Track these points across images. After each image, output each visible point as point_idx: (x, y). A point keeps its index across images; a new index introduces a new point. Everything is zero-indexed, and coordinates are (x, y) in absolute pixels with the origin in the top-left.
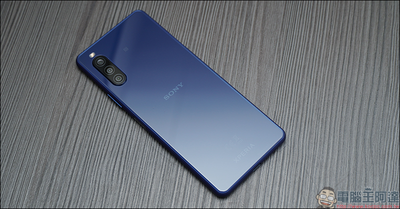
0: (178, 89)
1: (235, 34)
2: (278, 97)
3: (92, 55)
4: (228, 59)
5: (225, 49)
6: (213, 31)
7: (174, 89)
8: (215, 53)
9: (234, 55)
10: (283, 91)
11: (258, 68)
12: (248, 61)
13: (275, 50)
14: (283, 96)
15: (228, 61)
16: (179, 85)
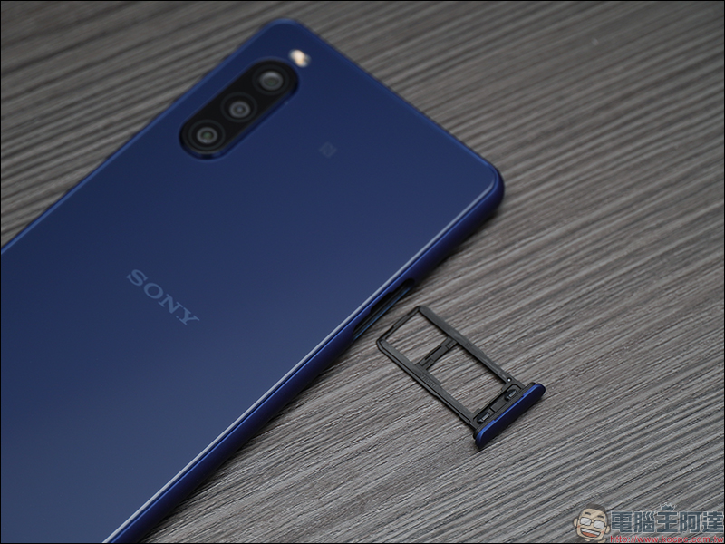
0: (172, 310)
1: (619, 248)
2: (516, 488)
3: (299, 57)
4: (521, 285)
5: (549, 255)
6: (574, 189)
8: (507, 242)
9: (546, 291)
10: (552, 488)
11: (563, 377)
12: (564, 336)
13: (666, 379)
14: (534, 497)
15: (512, 289)
16: (187, 312)
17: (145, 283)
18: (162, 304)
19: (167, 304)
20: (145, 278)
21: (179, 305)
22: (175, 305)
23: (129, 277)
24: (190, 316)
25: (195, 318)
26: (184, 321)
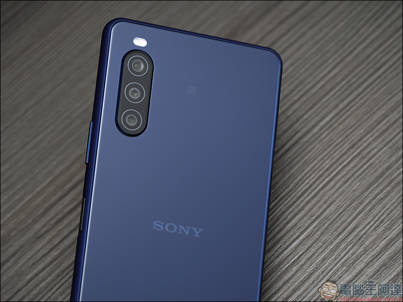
0: (187, 233)
3: (140, 42)
7: (181, 227)
16: (195, 229)
17: (164, 226)
18: (180, 232)
19: (182, 231)
20: (162, 223)
21: (188, 228)
22: (186, 229)
23: (154, 228)
24: (198, 230)
25: (201, 230)
26: (197, 235)
